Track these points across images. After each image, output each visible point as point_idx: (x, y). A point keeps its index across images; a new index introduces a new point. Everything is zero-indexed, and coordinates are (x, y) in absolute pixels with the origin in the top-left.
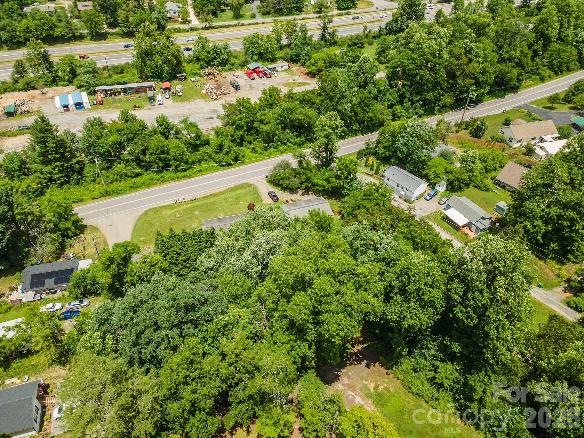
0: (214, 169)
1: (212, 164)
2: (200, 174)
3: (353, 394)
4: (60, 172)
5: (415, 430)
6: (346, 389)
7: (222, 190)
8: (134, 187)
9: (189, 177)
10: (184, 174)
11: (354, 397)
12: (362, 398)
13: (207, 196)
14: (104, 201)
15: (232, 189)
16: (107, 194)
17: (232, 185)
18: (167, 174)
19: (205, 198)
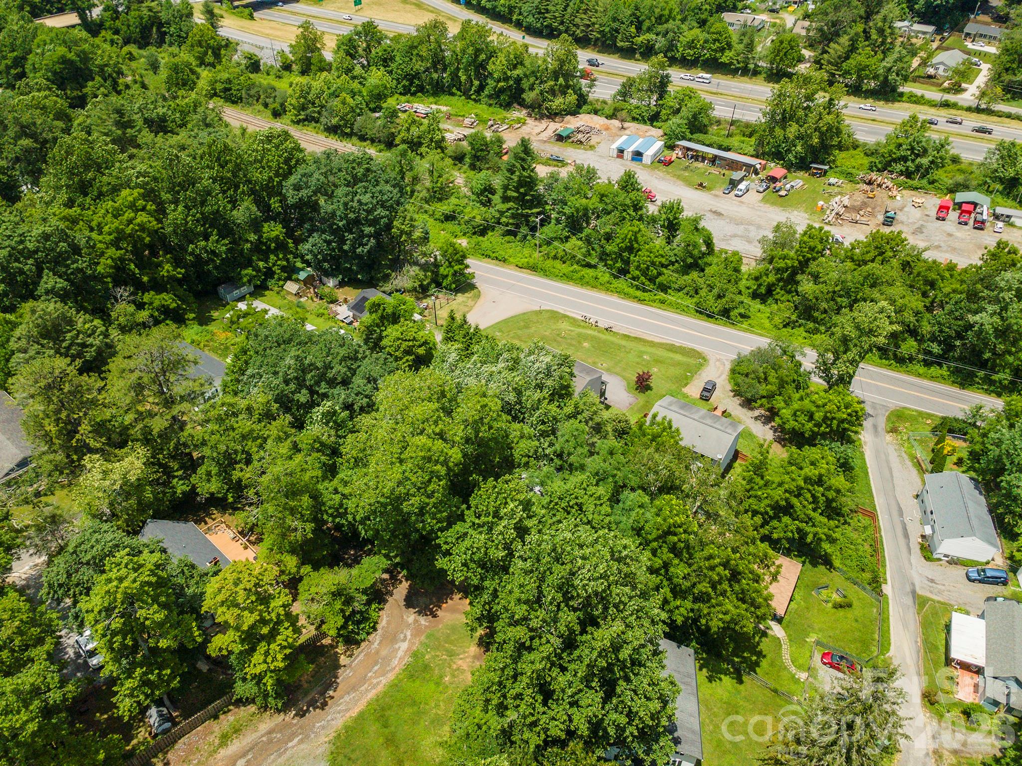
0: (684, 310)
1: (690, 302)
2: (660, 305)
3: (409, 637)
4: (513, 216)
5: (393, 729)
6: (412, 626)
7: (657, 340)
8: (567, 278)
9: (640, 301)
10: (639, 293)
11: (404, 640)
12: (409, 649)
13: (629, 337)
14: (526, 275)
15: (672, 348)
16: (533, 268)
17: (678, 342)
18: (622, 283)
19: (627, 337)
